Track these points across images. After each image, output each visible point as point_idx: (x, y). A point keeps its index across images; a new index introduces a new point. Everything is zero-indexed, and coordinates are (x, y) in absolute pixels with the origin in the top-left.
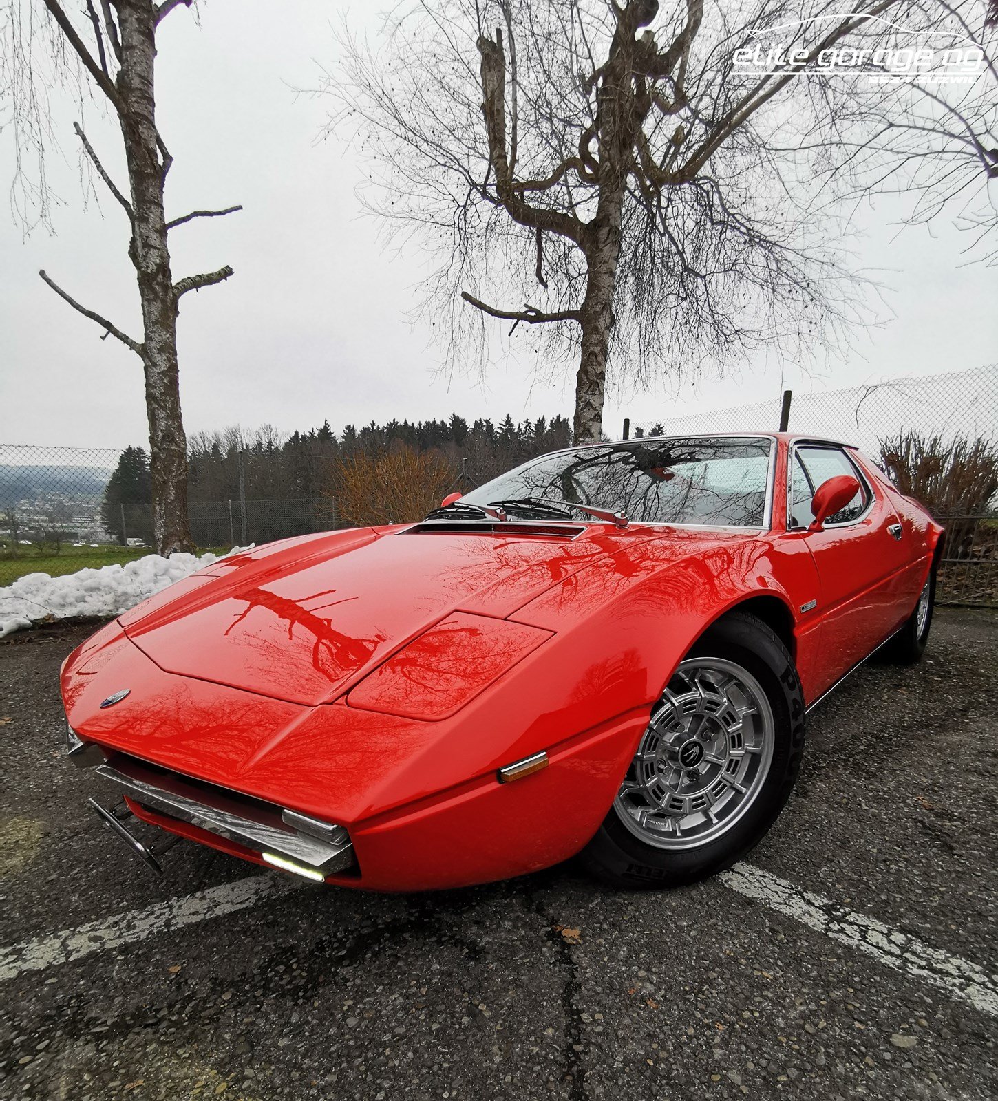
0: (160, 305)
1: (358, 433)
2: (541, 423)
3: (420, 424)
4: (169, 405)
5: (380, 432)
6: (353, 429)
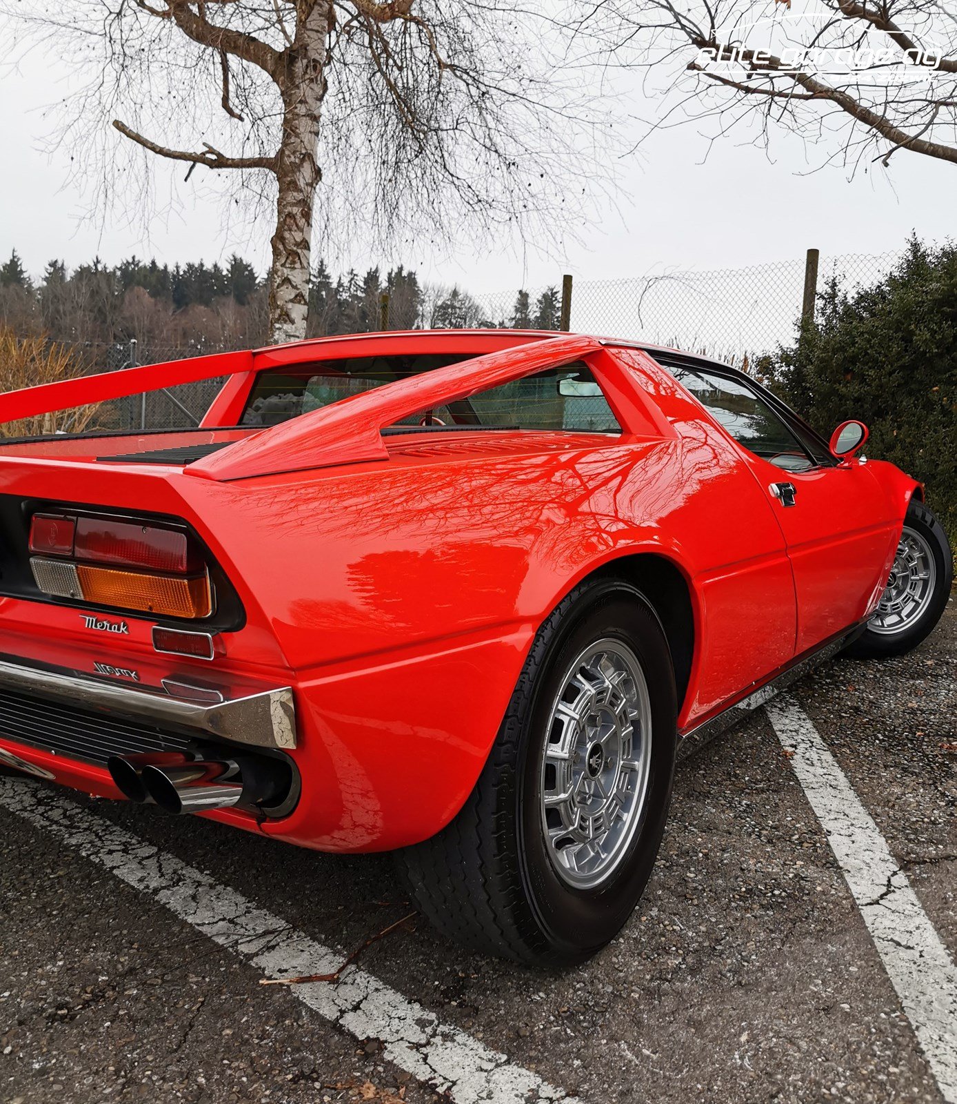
1: (69, 274)
2: (372, 277)
3: (177, 267)
5: (108, 276)
6: (62, 268)
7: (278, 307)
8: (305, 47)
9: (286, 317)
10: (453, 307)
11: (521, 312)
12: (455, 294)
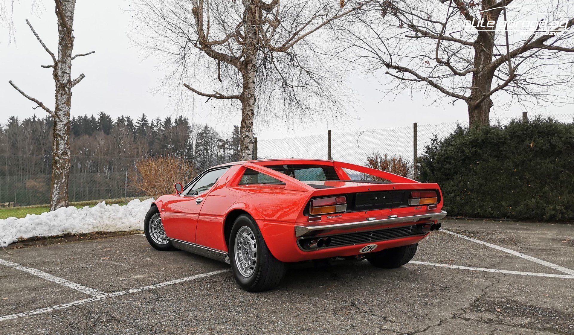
0: (67, 96)
4: (66, 138)
5: (41, 123)
6: (17, 120)
7: (244, 145)
8: (251, 60)
9: (247, 148)
10: (206, 133)
11: (236, 135)
12: (206, 127)
